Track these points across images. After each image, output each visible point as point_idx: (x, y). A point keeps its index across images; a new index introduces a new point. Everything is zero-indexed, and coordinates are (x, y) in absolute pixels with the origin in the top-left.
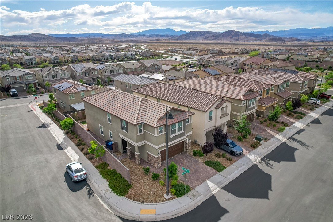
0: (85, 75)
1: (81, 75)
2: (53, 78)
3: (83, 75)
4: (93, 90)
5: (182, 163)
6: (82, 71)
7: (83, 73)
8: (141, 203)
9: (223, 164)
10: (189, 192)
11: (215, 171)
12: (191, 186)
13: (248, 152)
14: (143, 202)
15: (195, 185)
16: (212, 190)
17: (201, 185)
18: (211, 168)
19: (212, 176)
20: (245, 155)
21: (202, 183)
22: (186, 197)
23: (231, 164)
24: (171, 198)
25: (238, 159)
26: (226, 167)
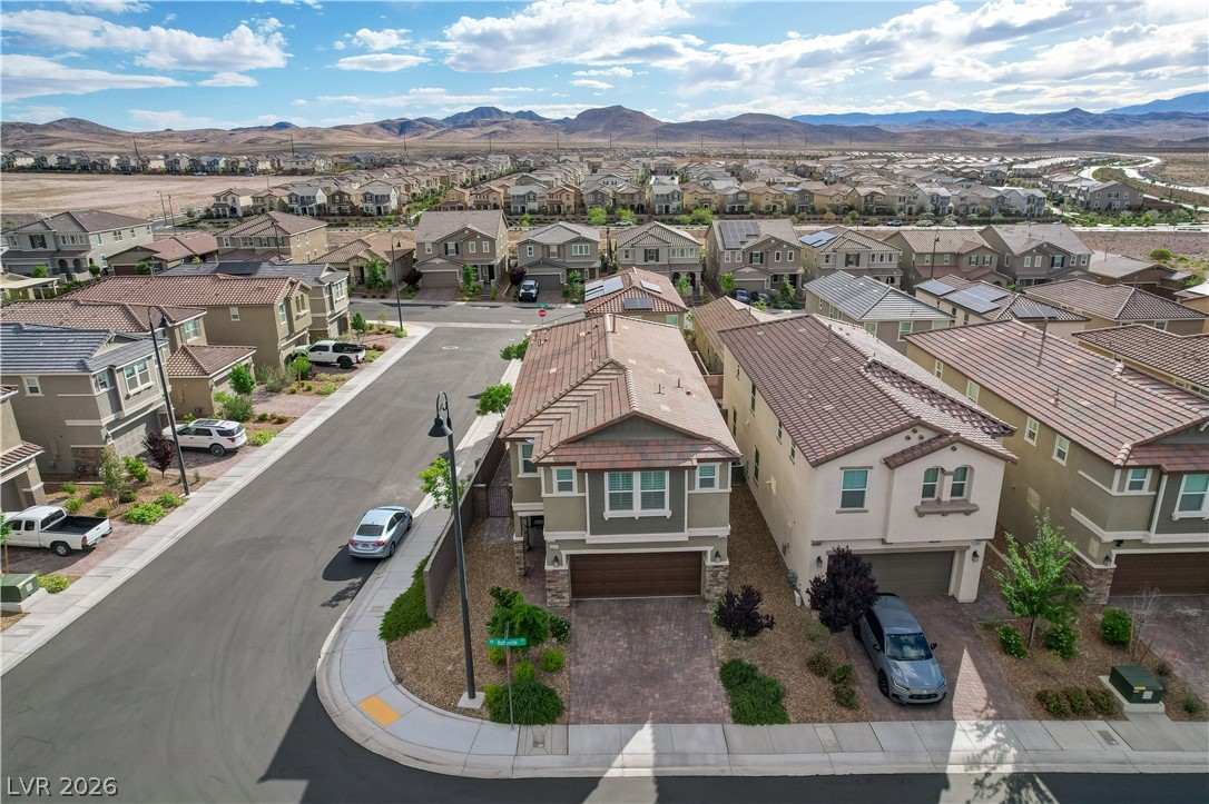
0: (751, 262)
1: (739, 259)
2: (646, 261)
3: (743, 260)
4: (674, 313)
5: (643, 629)
6: (744, 247)
7: (744, 253)
8: (394, 679)
9: (789, 704)
10: (543, 724)
11: (724, 708)
12: (573, 713)
13: (992, 712)
14: (399, 680)
15: (587, 716)
16: (619, 760)
17: (606, 727)
18: (723, 691)
19: (686, 721)
20: (951, 718)
21: (621, 721)
22: (514, 734)
23: (830, 720)
24: (474, 711)
25: (892, 717)
26: (791, 718)
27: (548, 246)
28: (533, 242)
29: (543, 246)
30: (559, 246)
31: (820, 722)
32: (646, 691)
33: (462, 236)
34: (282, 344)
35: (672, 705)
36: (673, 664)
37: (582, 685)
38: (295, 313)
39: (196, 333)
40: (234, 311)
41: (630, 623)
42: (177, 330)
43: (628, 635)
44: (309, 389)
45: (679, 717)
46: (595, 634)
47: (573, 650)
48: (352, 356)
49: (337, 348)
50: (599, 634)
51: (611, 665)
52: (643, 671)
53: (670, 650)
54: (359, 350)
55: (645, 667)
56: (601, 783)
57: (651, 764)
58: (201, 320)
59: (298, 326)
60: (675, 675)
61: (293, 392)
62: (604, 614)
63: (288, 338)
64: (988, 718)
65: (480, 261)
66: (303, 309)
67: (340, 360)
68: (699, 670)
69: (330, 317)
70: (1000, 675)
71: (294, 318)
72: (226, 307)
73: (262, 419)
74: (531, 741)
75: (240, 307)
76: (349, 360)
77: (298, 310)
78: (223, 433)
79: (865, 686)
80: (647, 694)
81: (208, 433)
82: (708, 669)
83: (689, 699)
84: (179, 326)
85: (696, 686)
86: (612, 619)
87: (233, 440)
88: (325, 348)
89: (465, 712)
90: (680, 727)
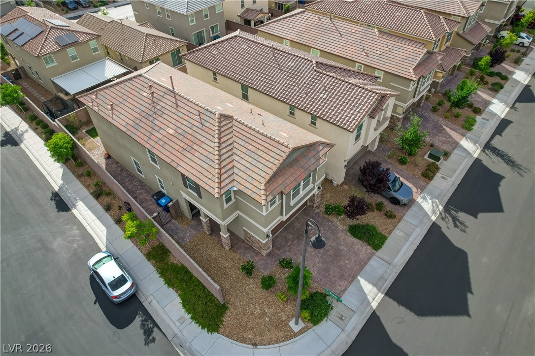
4: (93, 39)
8: (251, 346)
9: (380, 229)
10: (332, 309)
11: (369, 249)
13: (419, 190)
14: (255, 345)
15: (340, 291)
16: (370, 298)
17: (349, 289)
18: (361, 242)
19: (366, 263)
20: (415, 201)
21: (351, 282)
22: (329, 322)
23: (395, 227)
24: (304, 328)
25: (405, 212)
26: (387, 235)
31: (393, 230)
35: (355, 261)
36: (335, 244)
37: (321, 280)
41: (300, 238)
45: (362, 264)
46: (296, 254)
50: (297, 252)
51: (319, 263)
52: (330, 255)
55: (329, 253)
56: (378, 313)
57: (377, 291)
60: (341, 248)
62: (287, 241)
64: (421, 193)
68: (344, 239)
70: (408, 174)
74: (339, 320)
79: (389, 206)
80: (343, 264)
82: (346, 237)
83: (356, 254)
85: (351, 246)
86: (293, 241)
89: (301, 332)
90: (367, 268)
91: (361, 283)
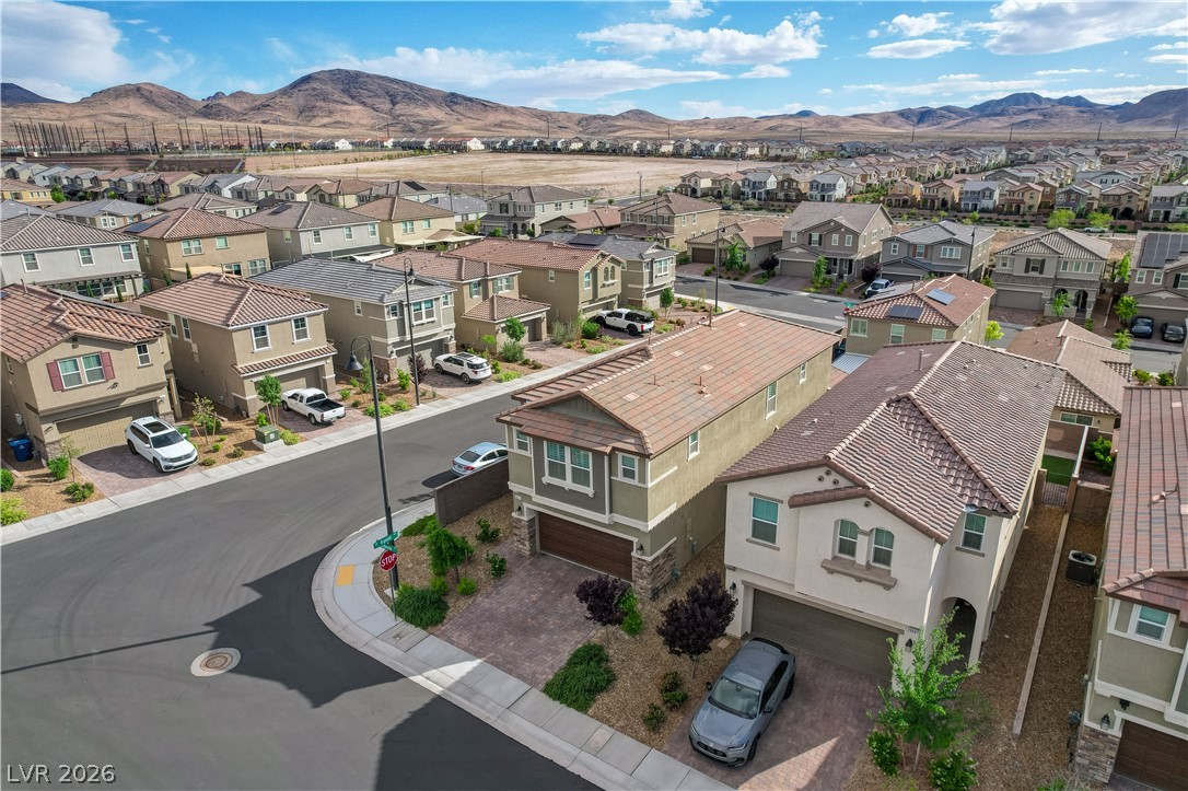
1: (1157, 280)
2: (1027, 271)
4: (941, 327)
9: (603, 700)
10: (416, 627)
11: (548, 676)
12: (443, 628)
14: (377, 562)
15: (450, 635)
16: (432, 673)
17: (452, 648)
18: (563, 664)
19: (509, 672)
21: (466, 650)
22: (393, 624)
23: (622, 729)
24: (388, 598)
25: (679, 756)
26: (591, 711)
27: (915, 246)
28: (899, 240)
29: (909, 245)
30: (927, 246)
31: (611, 726)
32: (508, 637)
33: (827, 228)
34: (582, 307)
35: (514, 656)
36: (552, 627)
37: (472, 613)
38: (601, 280)
39: (508, 287)
40: (552, 273)
42: (490, 284)
43: (547, 592)
44: (584, 347)
45: (508, 666)
46: (524, 582)
47: (495, 587)
48: (638, 325)
49: (628, 316)
50: (528, 583)
51: (507, 609)
52: (524, 622)
53: (563, 616)
54: (648, 321)
55: (529, 620)
56: (401, 681)
57: (447, 685)
58: (516, 278)
59: (602, 293)
60: (543, 636)
61: (569, 347)
62: (550, 570)
63: (591, 302)
65: (840, 254)
66: (613, 278)
67: (629, 326)
68: (565, 641)
69: (647, 289)
70: (845, 778)
71: (599, 285)
72: (546, 270)
73: (525, 363)
74: (397, 633)
75: (557, 271)
76: (635, 327)
77: (606, 278)
78: (471, 366)
80: (507, 639)
81: (461, 364)
82: (573, 643)
83: (531, 657)
84: (493, 280)
85: (549, 651)
86: (551, 576)
87: (476, 373)
88: (619, 315)
89: (384, 597)
90: (499, 673)
91: (468, 662)
